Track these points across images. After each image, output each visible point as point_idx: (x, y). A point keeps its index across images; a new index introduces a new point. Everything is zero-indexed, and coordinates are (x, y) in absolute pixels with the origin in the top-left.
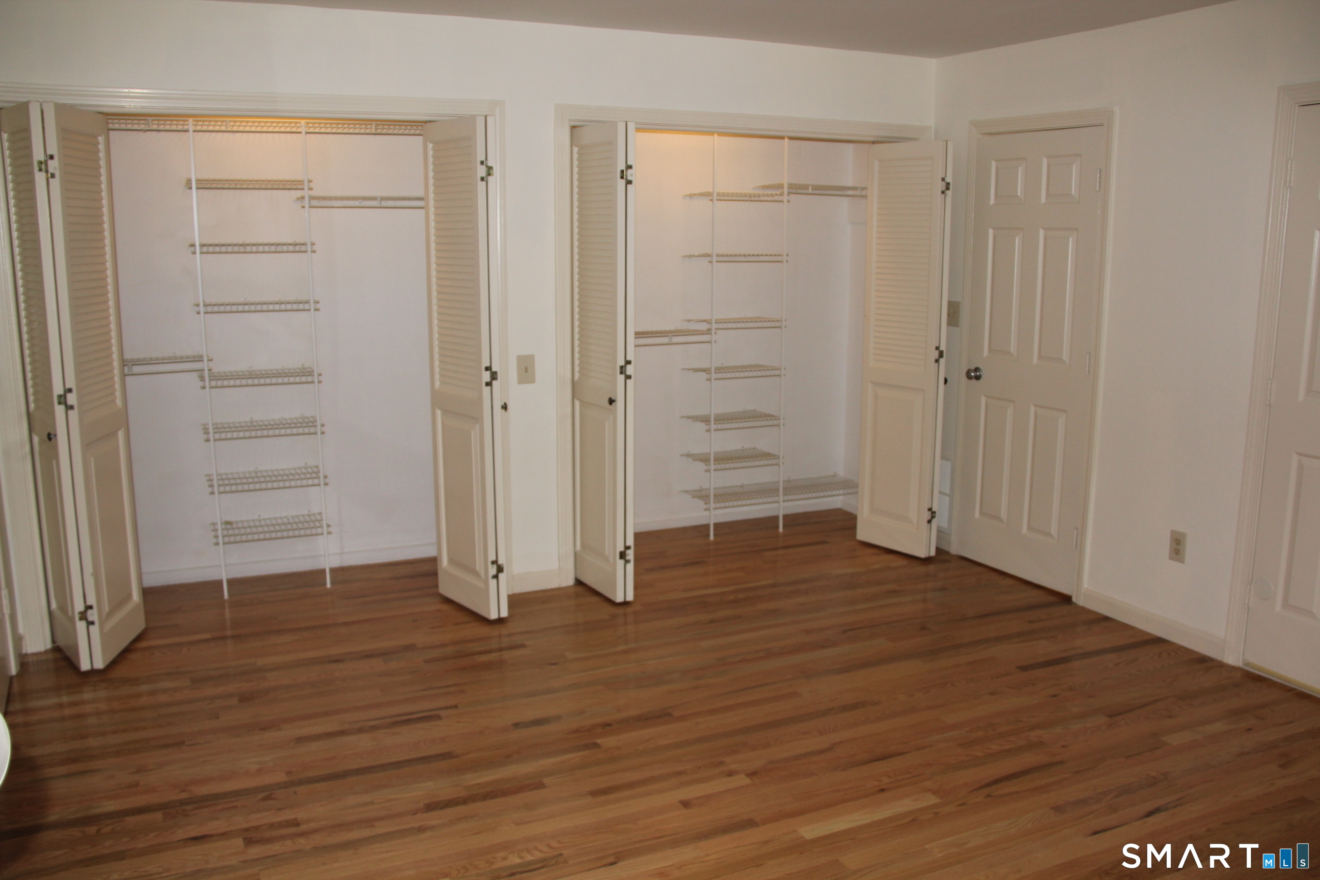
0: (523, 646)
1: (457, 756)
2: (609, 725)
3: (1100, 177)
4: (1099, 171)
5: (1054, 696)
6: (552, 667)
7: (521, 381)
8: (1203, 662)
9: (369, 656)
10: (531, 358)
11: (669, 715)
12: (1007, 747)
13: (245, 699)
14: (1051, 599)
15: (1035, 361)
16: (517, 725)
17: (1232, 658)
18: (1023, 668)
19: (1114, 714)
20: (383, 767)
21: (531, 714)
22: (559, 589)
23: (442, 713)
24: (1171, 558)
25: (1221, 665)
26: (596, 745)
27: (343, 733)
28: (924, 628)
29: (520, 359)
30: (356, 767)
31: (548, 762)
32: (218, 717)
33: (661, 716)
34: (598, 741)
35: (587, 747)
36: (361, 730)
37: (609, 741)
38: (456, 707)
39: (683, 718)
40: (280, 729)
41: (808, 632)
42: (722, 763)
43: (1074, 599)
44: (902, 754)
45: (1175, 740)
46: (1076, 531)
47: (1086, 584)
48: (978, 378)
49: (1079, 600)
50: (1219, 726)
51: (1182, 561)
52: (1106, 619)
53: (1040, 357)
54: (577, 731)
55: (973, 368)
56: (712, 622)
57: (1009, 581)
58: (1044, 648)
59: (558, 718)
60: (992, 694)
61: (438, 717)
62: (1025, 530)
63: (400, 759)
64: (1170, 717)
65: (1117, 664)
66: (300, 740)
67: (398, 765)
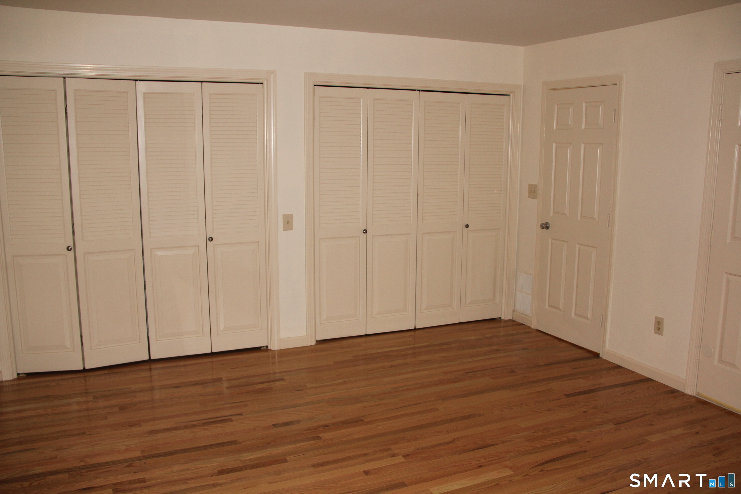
0: (282, 380)
1: (239, 443)
2: (327, 426)
3: (615, 114)
4: (614, 110)
5: (585, 412)
6: (299, 392)
7: (285, 229)
8: (673, 392)
9: (196, 384)
10: (291, 216)
11: (363, 420)
12: (554, 442)
13: (122, 408)
14: (588, 355)
15: (579, 218)
16: (275, 425)
17: (690, 391)
18: (568, 396)
19: (619, 423)
20: (196, 449)
21: (284, 419)
22: (307, 347)
23: (233, 418)
24: (655, 333)
25: (683, 395)
26: (319, 438)
27: (175, 429)
28: (512, 372)
29: (285, 216)
30: (181, 448)
31: (290, 447)
32: (106, 418)
33: (358, 421)
34: (320, 435)
35: (313, 438)
36: (186, 427)
37: (326, 435)
38: (241, 414)
39: (369, 423)
40: (141, 426)
41: (446, 373)
42: (390, 449)
43: (601, 355)
44: (494, 445)
45: (654, 438)
46: (602, 316)
47: (607, 346)
48: (547, 228)
49: (602, 355)
50: (680, 431)
51: (661, 334)
52: (619, 367)
53: (581, 216)
54: (309, 429)
55: (544, 223)
56: (391, 367)
57: (564, 344)
58: (582, 384)
59: (298, 422)
60: (549, 410)
61: (231, 420)
62: (573, 315)
63: (206, 444)
64: (651, 425)
65: (623, 394)
66: (151, 432)
67: (205, 447)
